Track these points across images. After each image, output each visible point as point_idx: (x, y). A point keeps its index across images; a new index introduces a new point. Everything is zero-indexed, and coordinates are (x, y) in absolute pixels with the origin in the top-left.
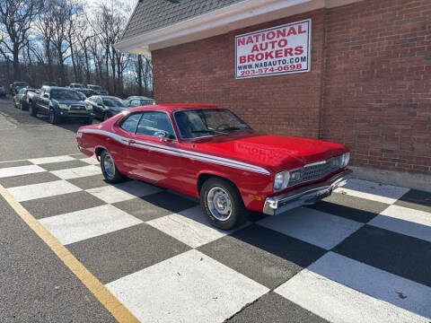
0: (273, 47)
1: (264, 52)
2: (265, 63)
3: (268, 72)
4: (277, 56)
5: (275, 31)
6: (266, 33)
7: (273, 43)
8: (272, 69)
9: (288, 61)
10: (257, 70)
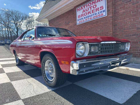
0: (91, 9)
1: (87, 12)
2: (88, 16)
3: (89, 20)
4: (92, 12)
5: (91, 2)
6: (88, 4)
7: (91, 7)
8: (91, 18)
9: (97, 13)
10: (85, 19)
